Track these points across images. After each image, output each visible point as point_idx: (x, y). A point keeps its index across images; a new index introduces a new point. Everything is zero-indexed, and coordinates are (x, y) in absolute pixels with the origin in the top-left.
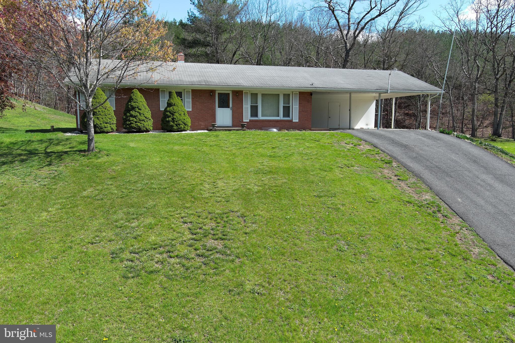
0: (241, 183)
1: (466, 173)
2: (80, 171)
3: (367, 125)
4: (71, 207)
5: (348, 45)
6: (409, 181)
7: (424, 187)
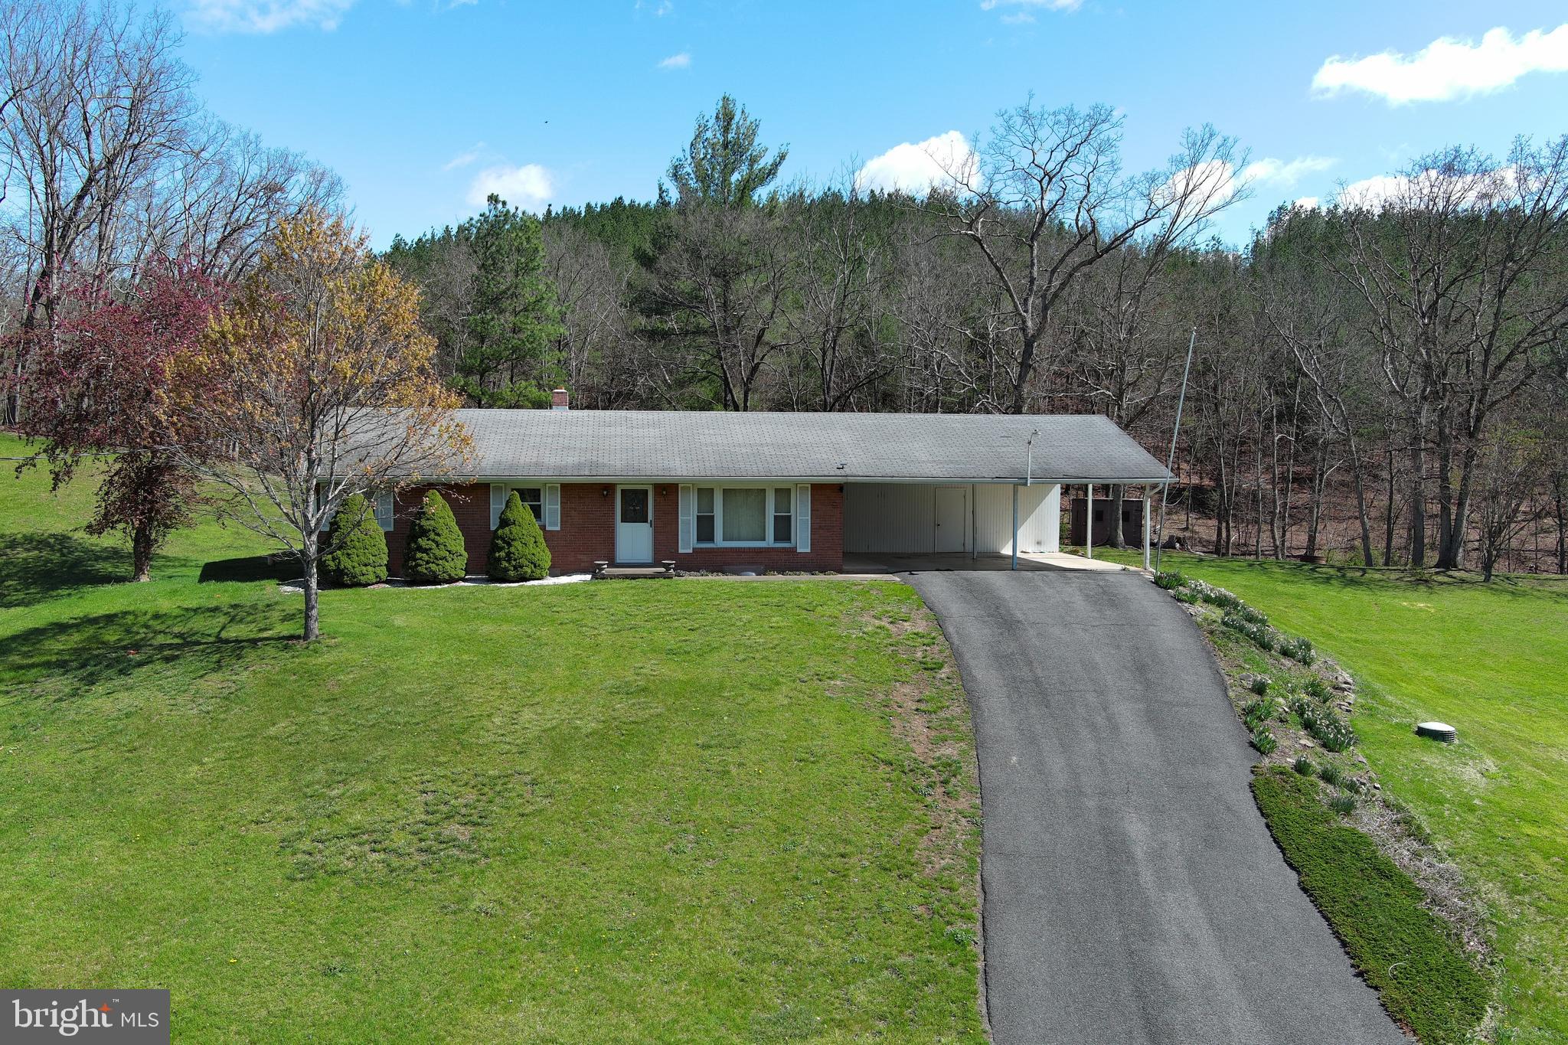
0: (569, 714)
1: (1091, 696)
3: (1039, 543)
5: (1030, 324)
6: (942, 714)
7: (964, 728)
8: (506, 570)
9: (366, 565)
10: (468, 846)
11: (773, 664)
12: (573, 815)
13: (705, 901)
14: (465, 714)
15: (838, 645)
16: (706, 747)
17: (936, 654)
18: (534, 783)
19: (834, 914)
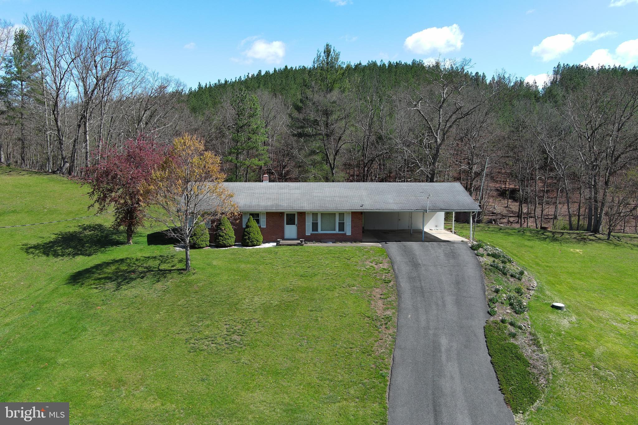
1: (439, 293)
2: (179, 286)
3: (436, 226)
4: (171, 312)
5: (438, 140)
6: (388, 299)
7: (395, 304)
8: (248, 243)
9: (203, 241)
10: (240, 343)
11: (334, 281)
12: (270, 333)
13: (309, 362)
14: (237, 298)
15: (357, 273)
16: (311, 311)
17: (389, 276)
18: (259, 322)
19: (347, 367)
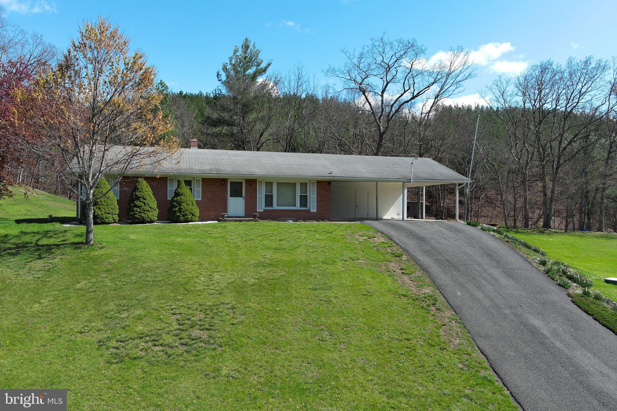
0: (238, 276)
1: (475, 266)
2: (76, 264)
3: (398, 214)
4: (63, 299)
5: (382, 128)
6: (414, 275)
7: (427, 281)
10: (209, 342)
11: (328, 253)
12: (260, 324)
13: (351, 366)
14: (184, 276)
15: (352, 246)
16: (315, 289)
17: (396, 250)
18: (233, 308)
